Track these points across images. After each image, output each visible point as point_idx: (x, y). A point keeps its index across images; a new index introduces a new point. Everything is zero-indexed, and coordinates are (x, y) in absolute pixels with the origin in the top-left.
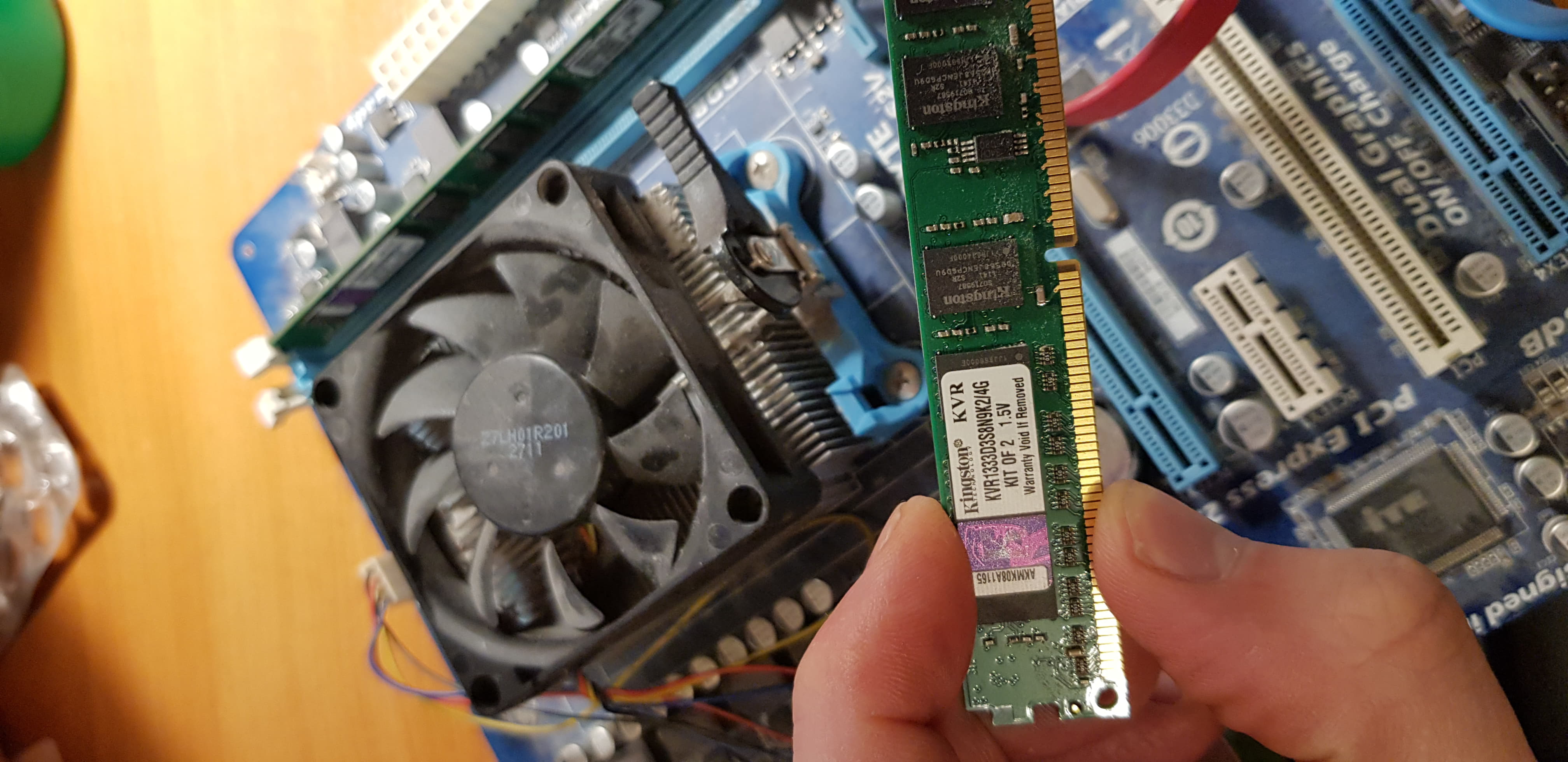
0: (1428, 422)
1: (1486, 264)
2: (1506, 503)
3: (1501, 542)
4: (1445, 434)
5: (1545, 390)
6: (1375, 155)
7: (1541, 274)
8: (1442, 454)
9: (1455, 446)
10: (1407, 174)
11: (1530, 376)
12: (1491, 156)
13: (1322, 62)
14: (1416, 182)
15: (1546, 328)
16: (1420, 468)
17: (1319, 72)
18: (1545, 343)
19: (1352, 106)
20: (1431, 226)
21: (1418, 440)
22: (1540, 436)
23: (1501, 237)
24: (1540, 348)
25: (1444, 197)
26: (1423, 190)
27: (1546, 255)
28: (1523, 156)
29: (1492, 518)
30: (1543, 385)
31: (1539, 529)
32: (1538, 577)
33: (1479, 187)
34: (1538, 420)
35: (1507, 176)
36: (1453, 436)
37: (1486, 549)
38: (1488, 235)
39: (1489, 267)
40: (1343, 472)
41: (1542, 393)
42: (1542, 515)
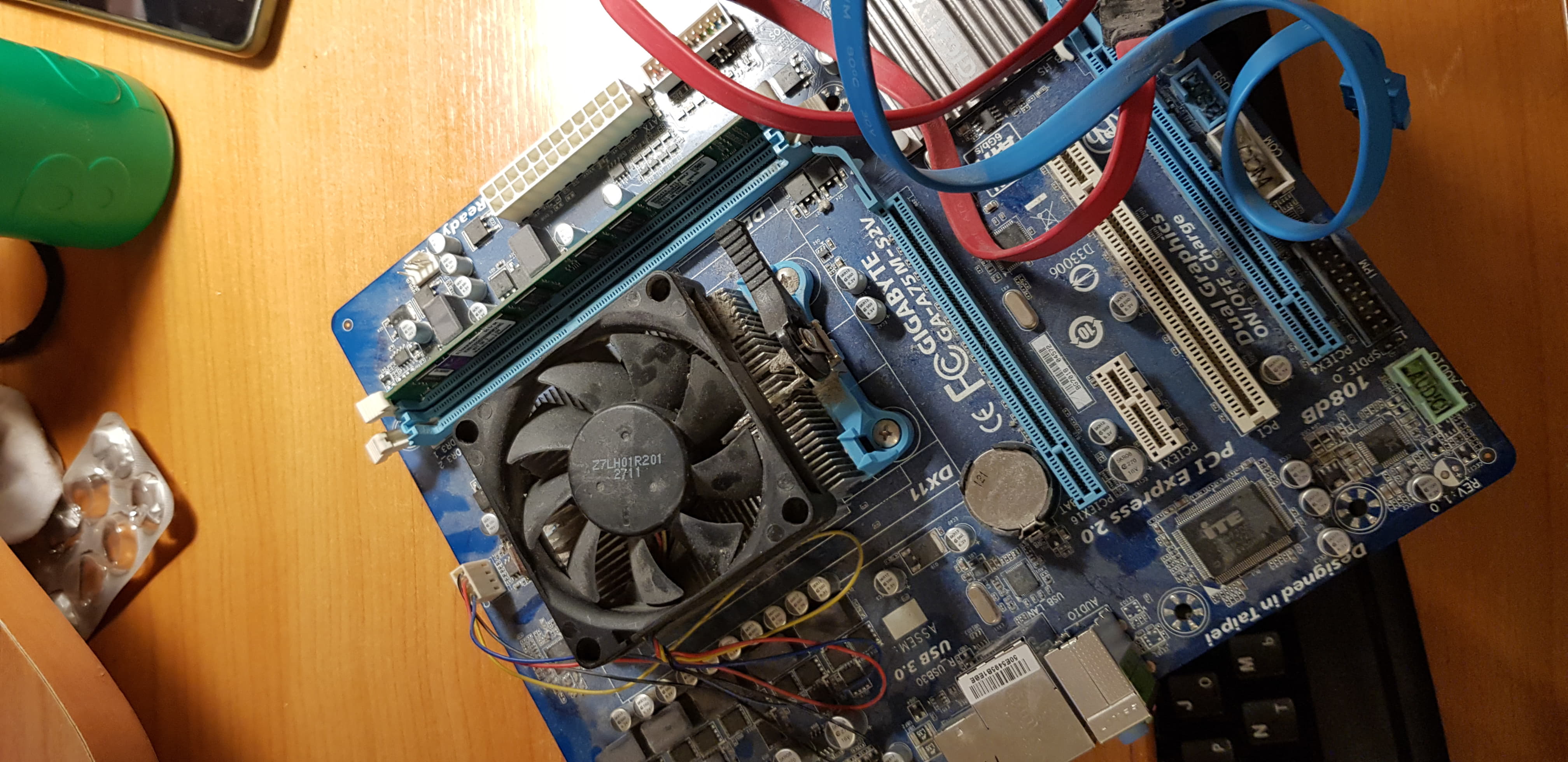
0: (1243, 466)
1: (1280, 362)
2: (1294, 520)
3: (1291, 546)
4: (1253, 473)
5: (1318, 446)
6: (1209, 290)
7: (1314, 370)
8: (1252, 486)
9: (1260, 481)
10: (1229, 303)
11: (1308, 437)
12: (1282, 295)
13: (1175, 228)
14: (1235, 308)
15: (1318, 405)
16: (1239, 495)
17: (1173, 234)
18: (1317, 415)
19: (1195, 257)
20: (1244, 337)
21: (1237, 478)
22: (1315, 476)
23: (1289, 346)
24: (1315, 418)
25: (1253, 319)
26: (1238, 314)
27: (1319, 357)
28: (1303, 294)
29: (1285, 529)
30: (1315, 442)
31: (1314, 537)
32: (1315, 570)
33: (1275, 313)
34: (1313, 465)
35: (1292, 306)
36: (1260, 476)
37: (1281, 551)
38: (1280, 344)
39: (1282, 364)
40: (1187, 499)
41: (1316, 447)
42: (1317, 528)
